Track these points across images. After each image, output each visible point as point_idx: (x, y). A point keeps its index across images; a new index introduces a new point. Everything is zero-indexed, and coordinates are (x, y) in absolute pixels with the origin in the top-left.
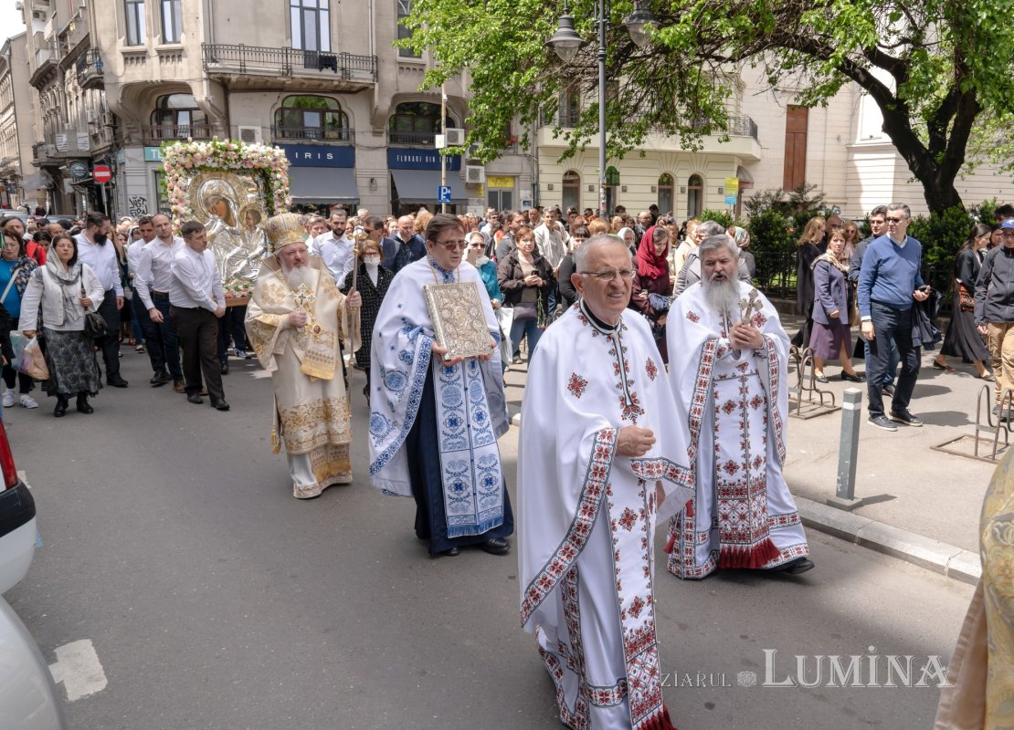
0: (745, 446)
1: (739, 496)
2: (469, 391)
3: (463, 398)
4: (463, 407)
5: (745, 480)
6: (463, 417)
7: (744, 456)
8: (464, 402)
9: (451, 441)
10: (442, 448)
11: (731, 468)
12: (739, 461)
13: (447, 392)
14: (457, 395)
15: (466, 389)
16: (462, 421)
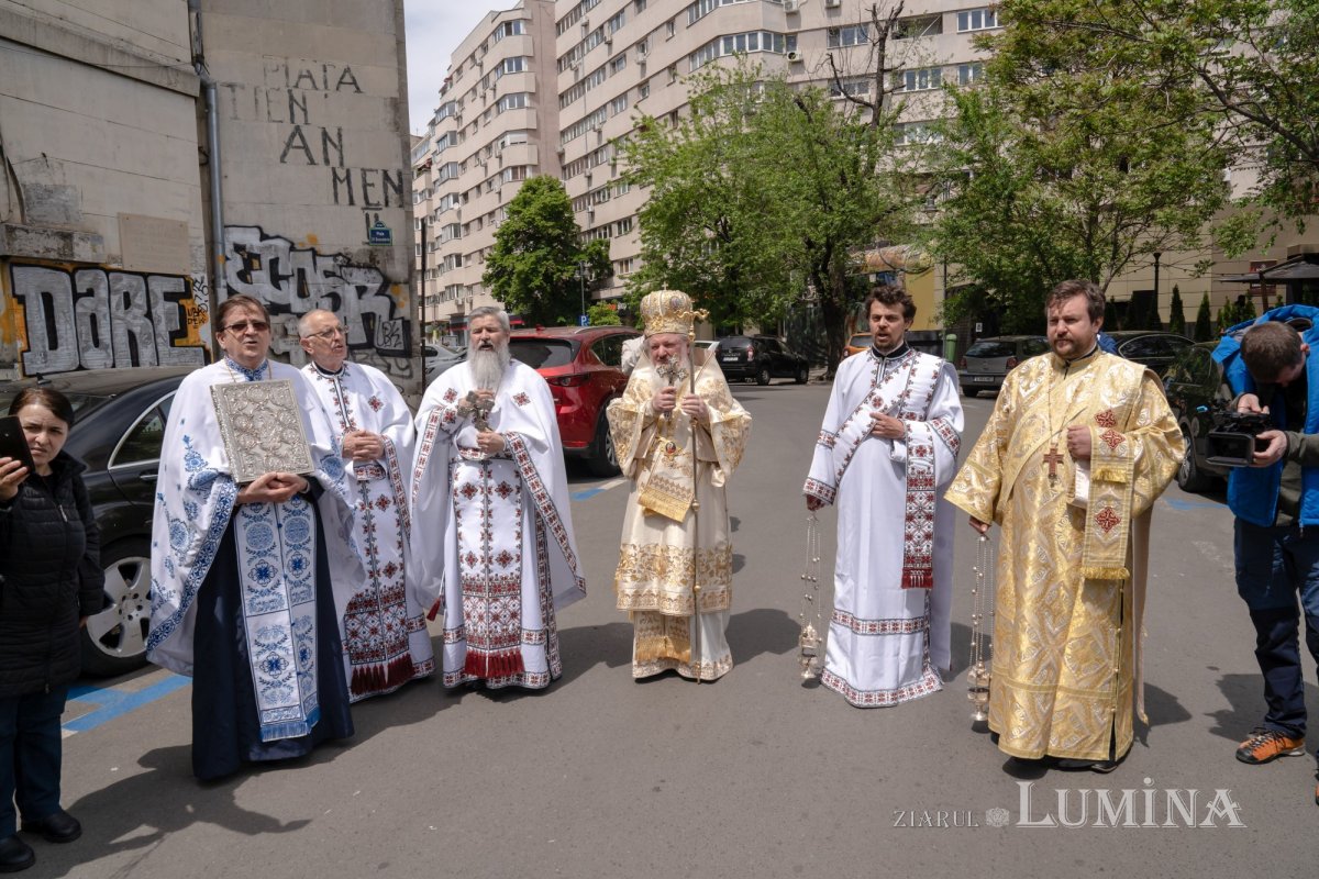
0: (487, 536)
1: (480, 594)
2: (283, 529)
3: (276, 539)
4: (277, 551)
5: (482, 575)
6: (277, 564)
7: (483, 548)
8: (278, 544)
9: (261, 599)
10: (247, 611)
11: (471, 560)
12: (479, 554)
13: (252, 531)
14: (268, 534)
15: (279, 526)
16: (275, 571)
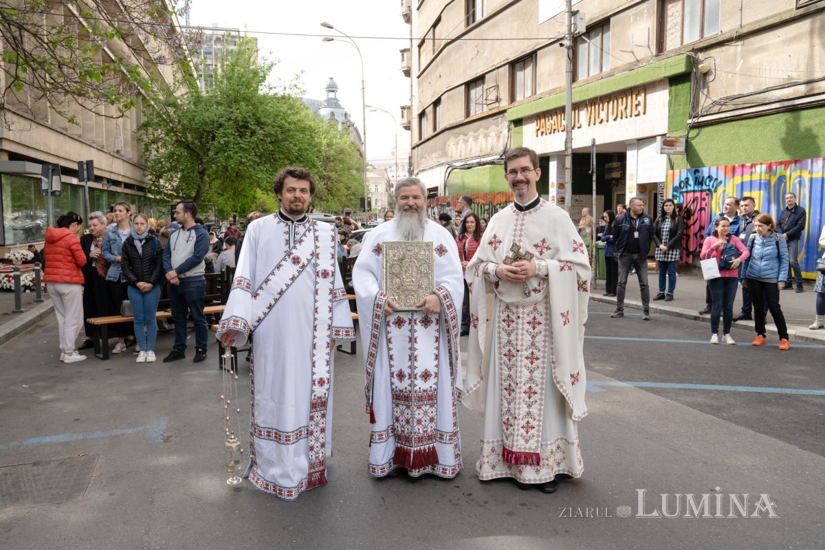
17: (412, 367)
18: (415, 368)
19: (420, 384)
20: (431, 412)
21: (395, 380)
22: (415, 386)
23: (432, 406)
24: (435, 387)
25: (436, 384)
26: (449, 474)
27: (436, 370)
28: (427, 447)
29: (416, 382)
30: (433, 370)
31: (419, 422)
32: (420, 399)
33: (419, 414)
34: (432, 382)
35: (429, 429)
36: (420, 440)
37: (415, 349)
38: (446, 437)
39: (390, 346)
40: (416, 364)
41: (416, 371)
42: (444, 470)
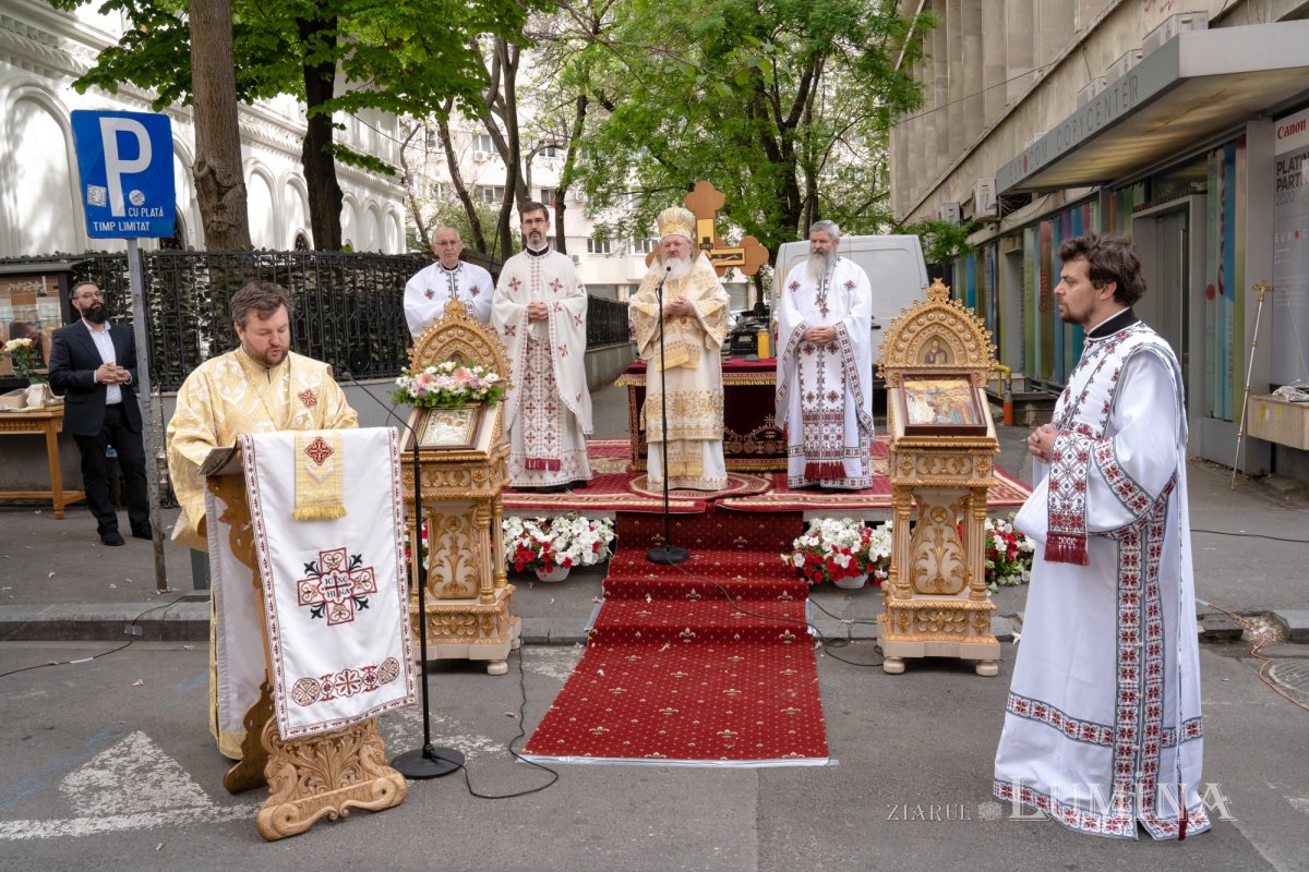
17: (820, 389)
18: (823, 389)
19: (827, 404)
20: (839, 430)
21: (806, 402)
22: (823, 405)
23: (839, 425)
24: (842, 407)
25: (843, 405)
26: (857, 486)
27: (843, 392)
28: (834, 461)
29: (824, 402)
30: (839, 392)
31: (827, 437)
32: (827, 417)
33: (826, 430)
34: (838, 403)
35: (837, 446)
36: (828, 454)
37: (823, 373)
38: (853, 452)
39: (801, 371)
40: (823, 386)
41: (823, 392)
42: (853, 482)
